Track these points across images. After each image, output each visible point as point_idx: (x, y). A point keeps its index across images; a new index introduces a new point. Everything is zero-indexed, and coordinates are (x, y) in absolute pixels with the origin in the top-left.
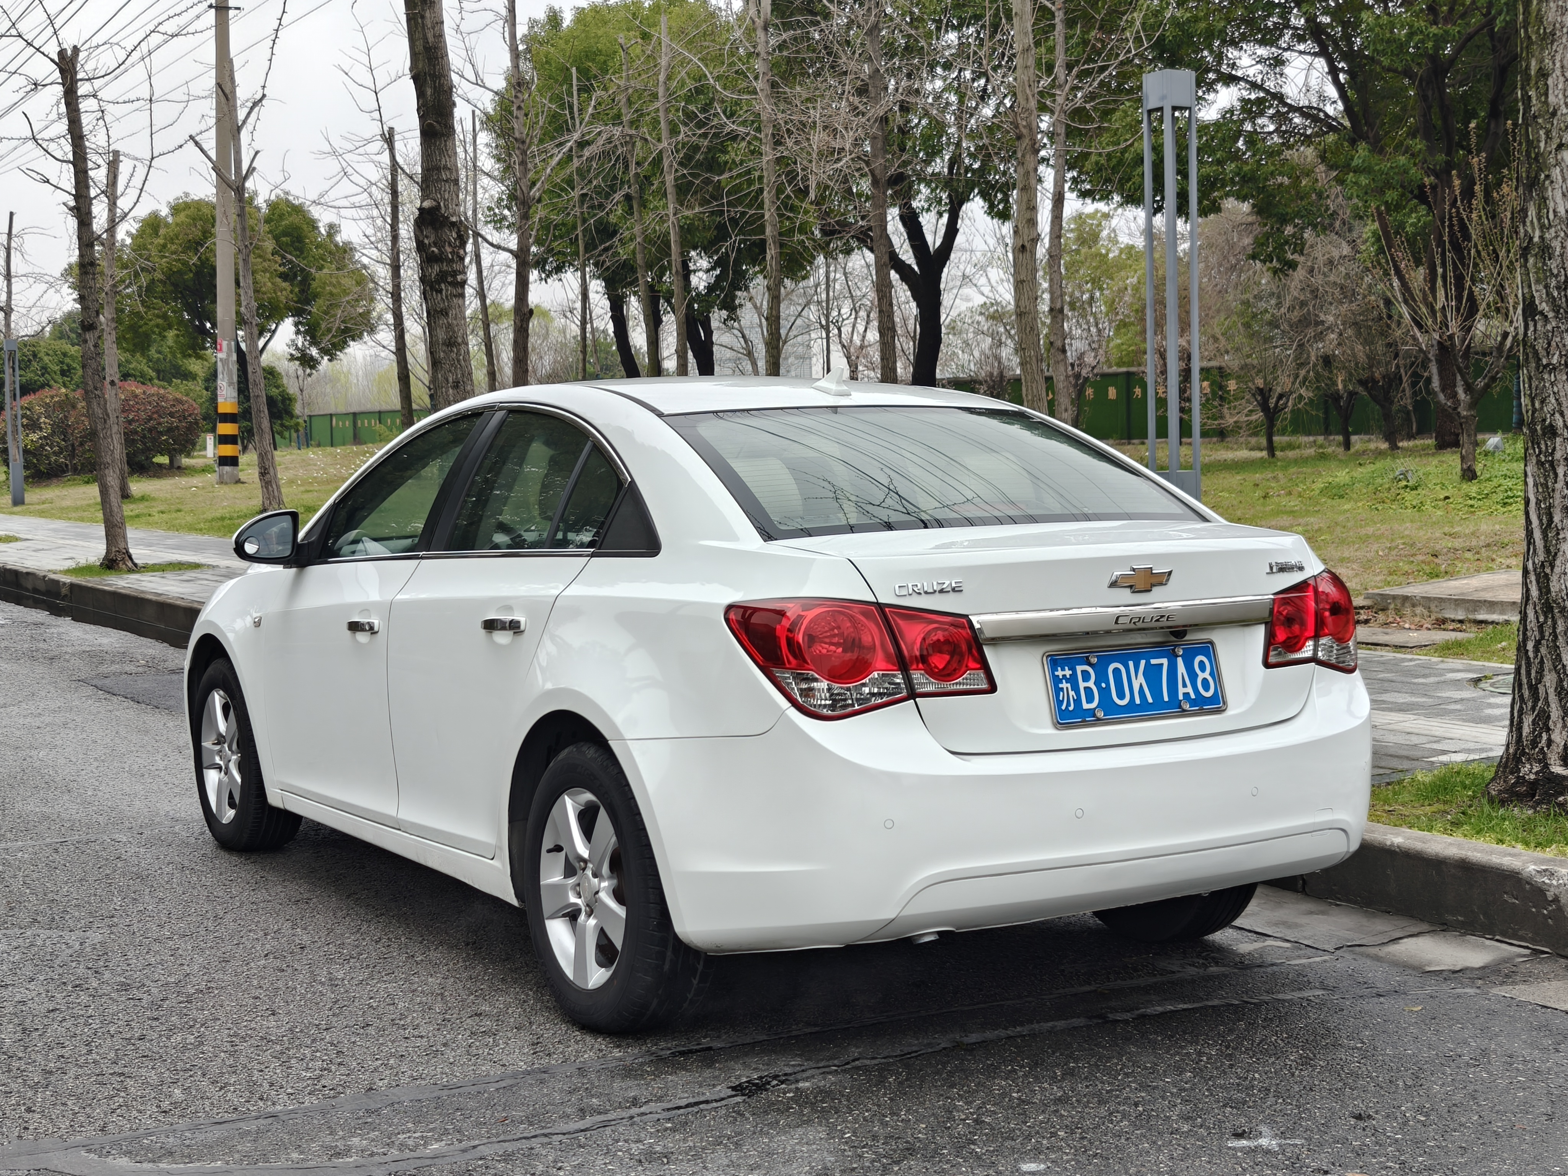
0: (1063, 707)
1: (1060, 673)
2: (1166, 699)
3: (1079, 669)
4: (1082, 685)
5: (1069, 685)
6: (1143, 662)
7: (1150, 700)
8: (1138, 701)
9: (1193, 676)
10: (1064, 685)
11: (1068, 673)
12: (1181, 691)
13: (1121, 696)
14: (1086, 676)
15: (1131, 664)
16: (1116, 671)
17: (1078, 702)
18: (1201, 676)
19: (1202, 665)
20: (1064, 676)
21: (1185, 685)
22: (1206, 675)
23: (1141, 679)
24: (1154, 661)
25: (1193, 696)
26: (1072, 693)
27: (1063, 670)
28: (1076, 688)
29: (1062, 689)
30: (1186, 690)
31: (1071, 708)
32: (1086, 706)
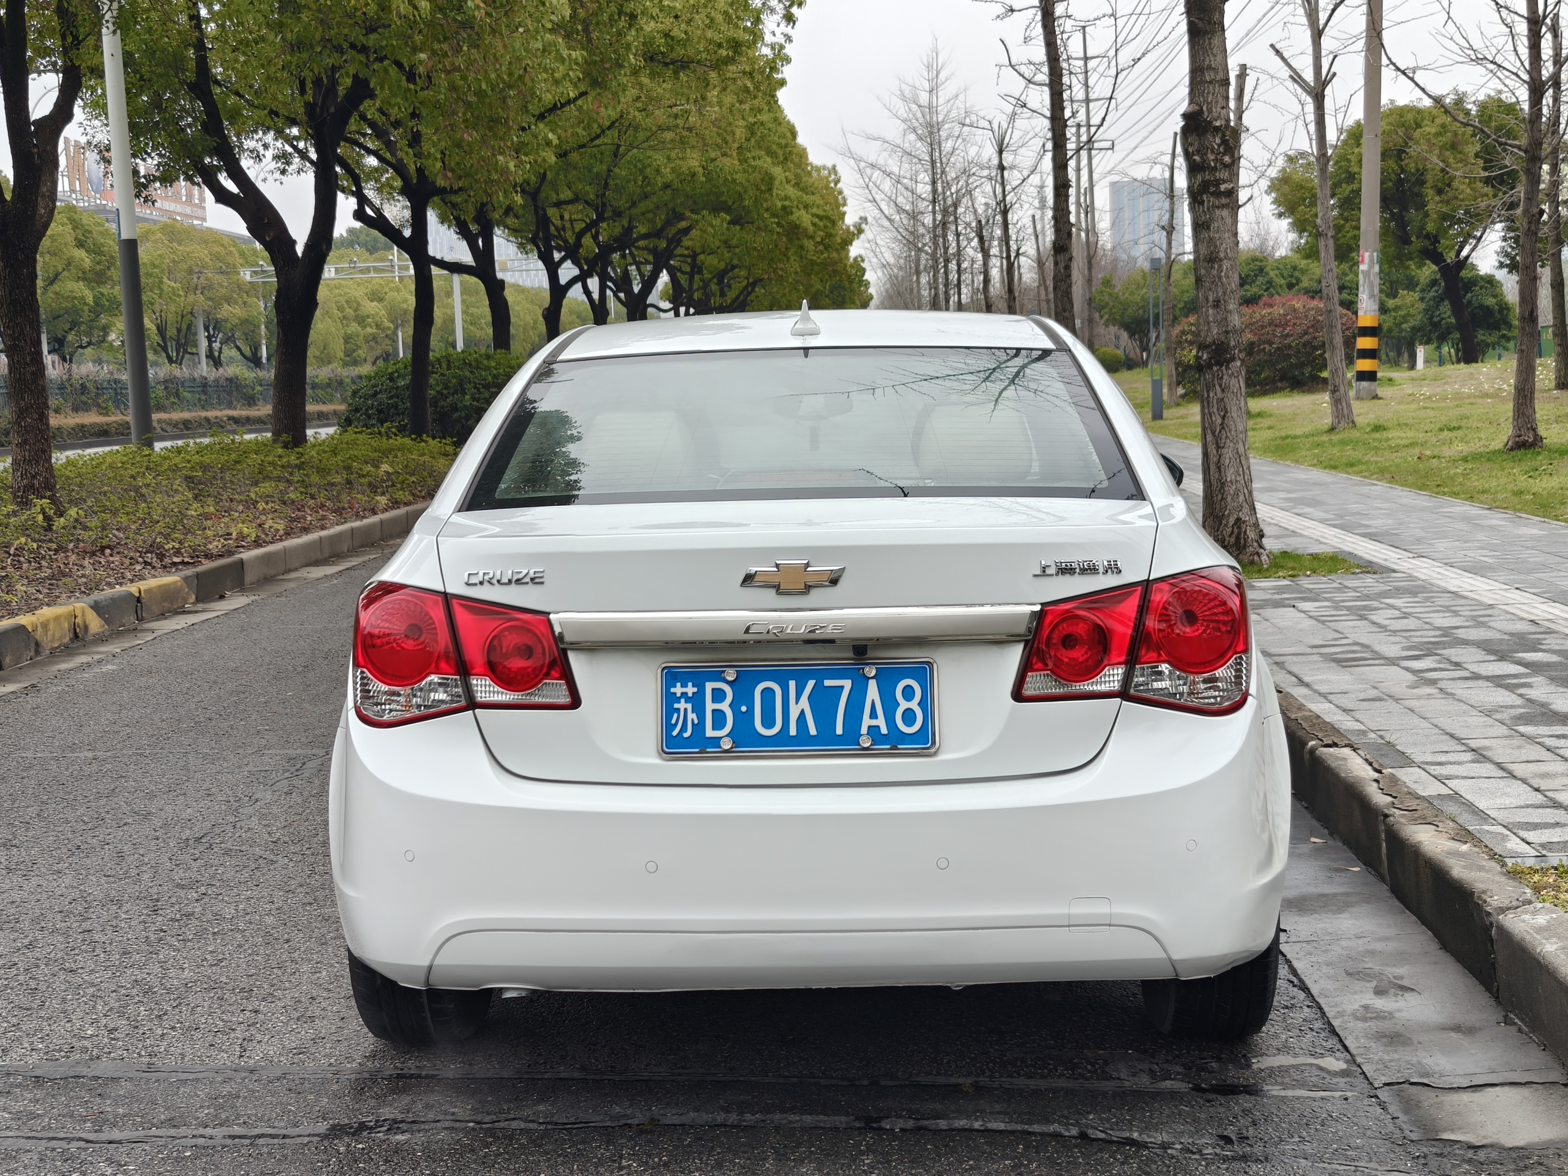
0: (675, 733)
1: (678, 690)
2: (839, 731)
3: (709, 686)
4: (710, 706)
5: (689, 706)
6: (811, 684)
7: (813, 731)
8: (793, 731)
9: (890, 706)
10: (682, 705)
11: (690, 690)
12: (867, 722)
13: (768, 722)
14: (719, 695)
15: (792, 684)
16: (768, 694)
17: (699, 727)
18: (904, 705)
19: (908, 693)
20: (684, 694)
21: (873, 715)
22: (914, 705)
23: (804, 703)
24: (828, 683)
25: (884, 730)
26: (692, 716)
27: (684, 685)
28: (699, 709)
29: (678, 710)
30: (874, 722)
31: (686, 735)
32: (710, 733)
